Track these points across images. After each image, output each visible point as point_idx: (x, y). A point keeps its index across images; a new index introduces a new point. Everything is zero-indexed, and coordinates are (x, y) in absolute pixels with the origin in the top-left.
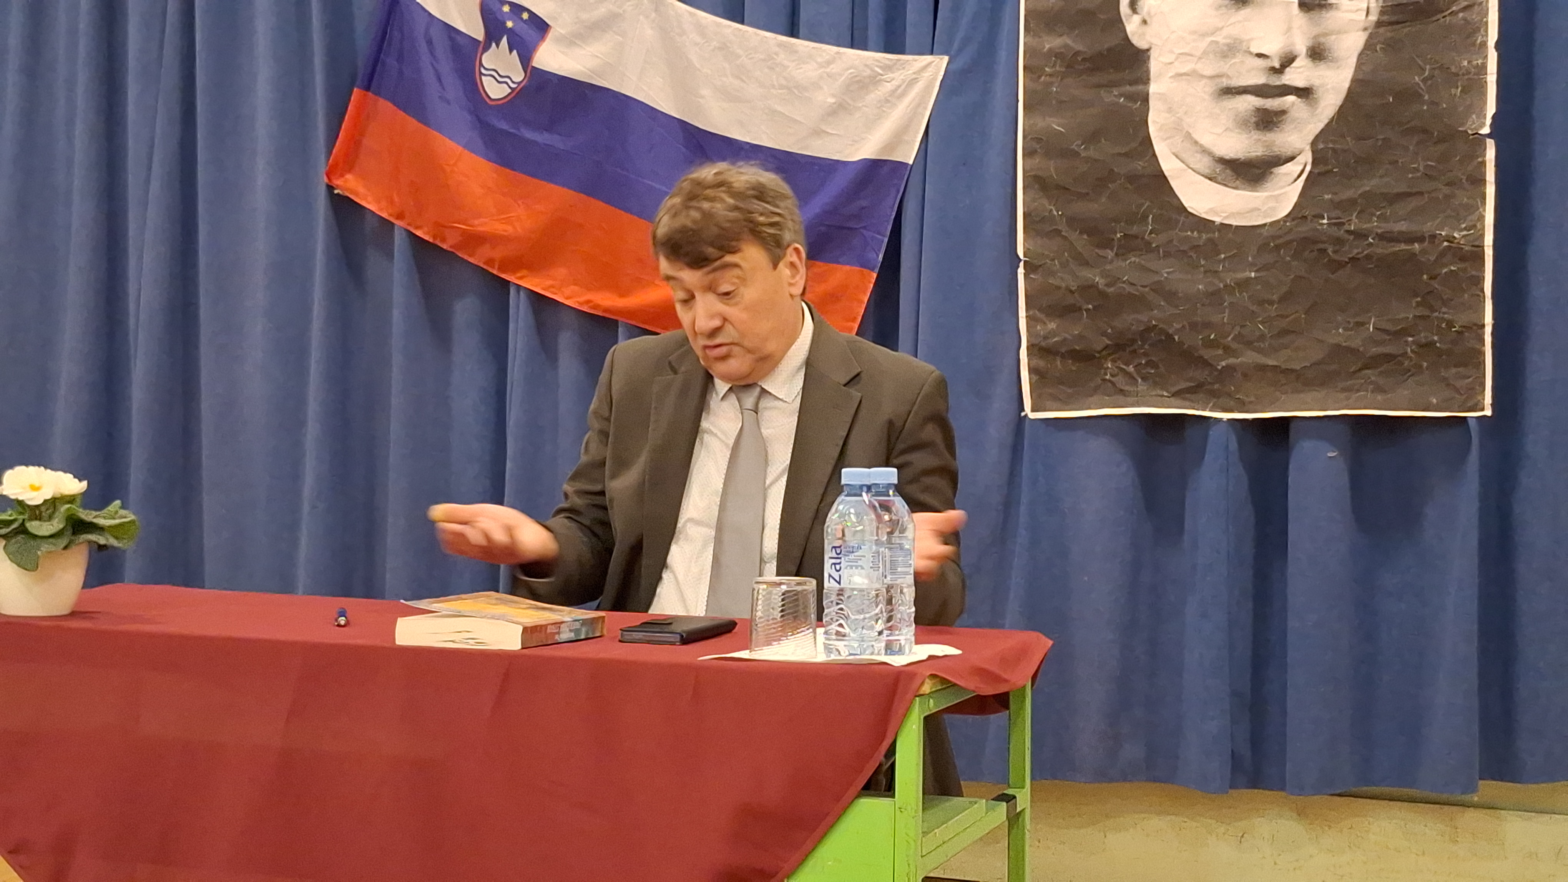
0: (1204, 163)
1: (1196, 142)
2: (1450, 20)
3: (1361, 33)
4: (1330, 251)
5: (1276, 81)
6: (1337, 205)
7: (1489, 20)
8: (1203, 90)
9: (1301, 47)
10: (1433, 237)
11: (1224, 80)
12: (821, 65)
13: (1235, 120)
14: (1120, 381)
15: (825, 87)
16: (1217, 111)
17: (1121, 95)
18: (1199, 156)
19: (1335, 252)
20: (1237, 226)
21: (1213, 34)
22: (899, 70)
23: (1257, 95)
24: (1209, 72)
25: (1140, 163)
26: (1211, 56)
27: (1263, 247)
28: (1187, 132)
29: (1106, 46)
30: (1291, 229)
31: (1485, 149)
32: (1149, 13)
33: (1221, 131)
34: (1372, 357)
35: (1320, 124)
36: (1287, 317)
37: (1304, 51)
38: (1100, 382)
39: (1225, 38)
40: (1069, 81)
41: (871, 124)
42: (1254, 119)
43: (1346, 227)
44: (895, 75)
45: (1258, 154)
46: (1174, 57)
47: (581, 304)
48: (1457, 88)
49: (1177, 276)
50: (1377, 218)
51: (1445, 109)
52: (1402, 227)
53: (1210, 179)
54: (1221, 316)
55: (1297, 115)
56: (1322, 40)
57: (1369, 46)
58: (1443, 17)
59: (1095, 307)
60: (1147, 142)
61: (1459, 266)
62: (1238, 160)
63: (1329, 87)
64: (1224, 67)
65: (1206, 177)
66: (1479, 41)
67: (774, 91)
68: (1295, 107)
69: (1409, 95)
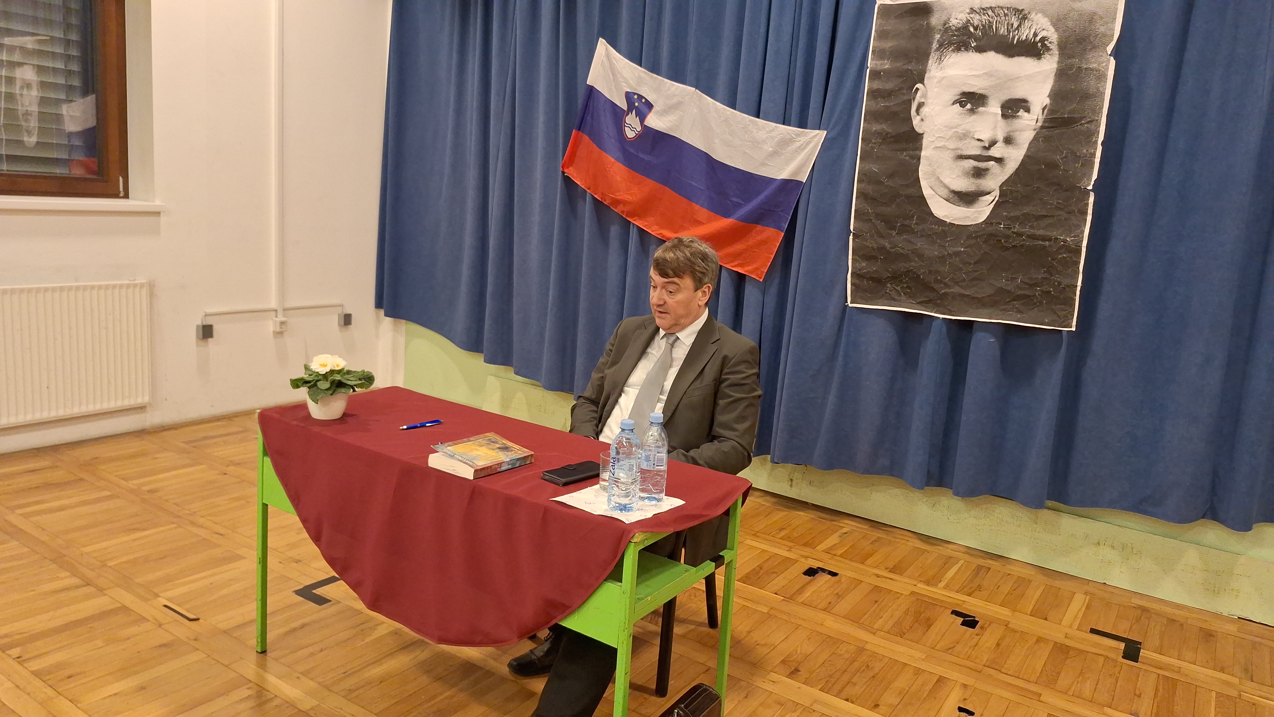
0: (945, 193)
1: (942, 182)
2: (1080, 128)
3: (1032, 131)
4: (1003, 241)
5: (985, 153)
6: (1010, 219)
7: (1100, 129)
8: (948, 156)
9: (1000, 137)
10: (1056, 239)
11: (959, 151)
12: (768, 132)
13: (962, 172)
14: (893, 294)
15: (769, 143)
16: (955, 167)
17: (907, 156)
18: (942, 188)
19: (1005, 242)
20: (957, 225)
21: (956, 128)
22: (803, 136)
23: (975, 160)
24: (952, 147)
25: (913, 190)
26: (954, 139)
27: (969, 237)
28: (938, 176)
29: (902, 131)
30: (984, 229)
31: (1089, 197)
32: (925, 116)
33: (955, 177)
34: (1018, 295)
35: (1005, 177)
36: (976, 271)
37: (1002, 139)
38: (884, 293)
39: (962, 130)
40: (883, 147)
41: (788, 162)
42: (972, 172)
43: (1012, 230)
44: (802, 138)
45: (973, 189)
46: (935, 138)
47: (657, 234)
48: (1079, 164)
49: (926, 246)
50: (1029, 226)
51: (1070, 174)
52: (1041, 232)
53: (947, 200)
54: (944, 268)
55: (994, 171)
56: (1012, 134)
57: (1035, 139)
58: (1077, 126)
59: (884, 258)
60: (918, 180)
61: (1068, 255)
62: (961, 192)
63: (1012, 158)
64: (960, 144)
65: (945, 199)
66: (1093, 140)
67: (746, 143)
68: (994, 167)
69: (1053, 166)
